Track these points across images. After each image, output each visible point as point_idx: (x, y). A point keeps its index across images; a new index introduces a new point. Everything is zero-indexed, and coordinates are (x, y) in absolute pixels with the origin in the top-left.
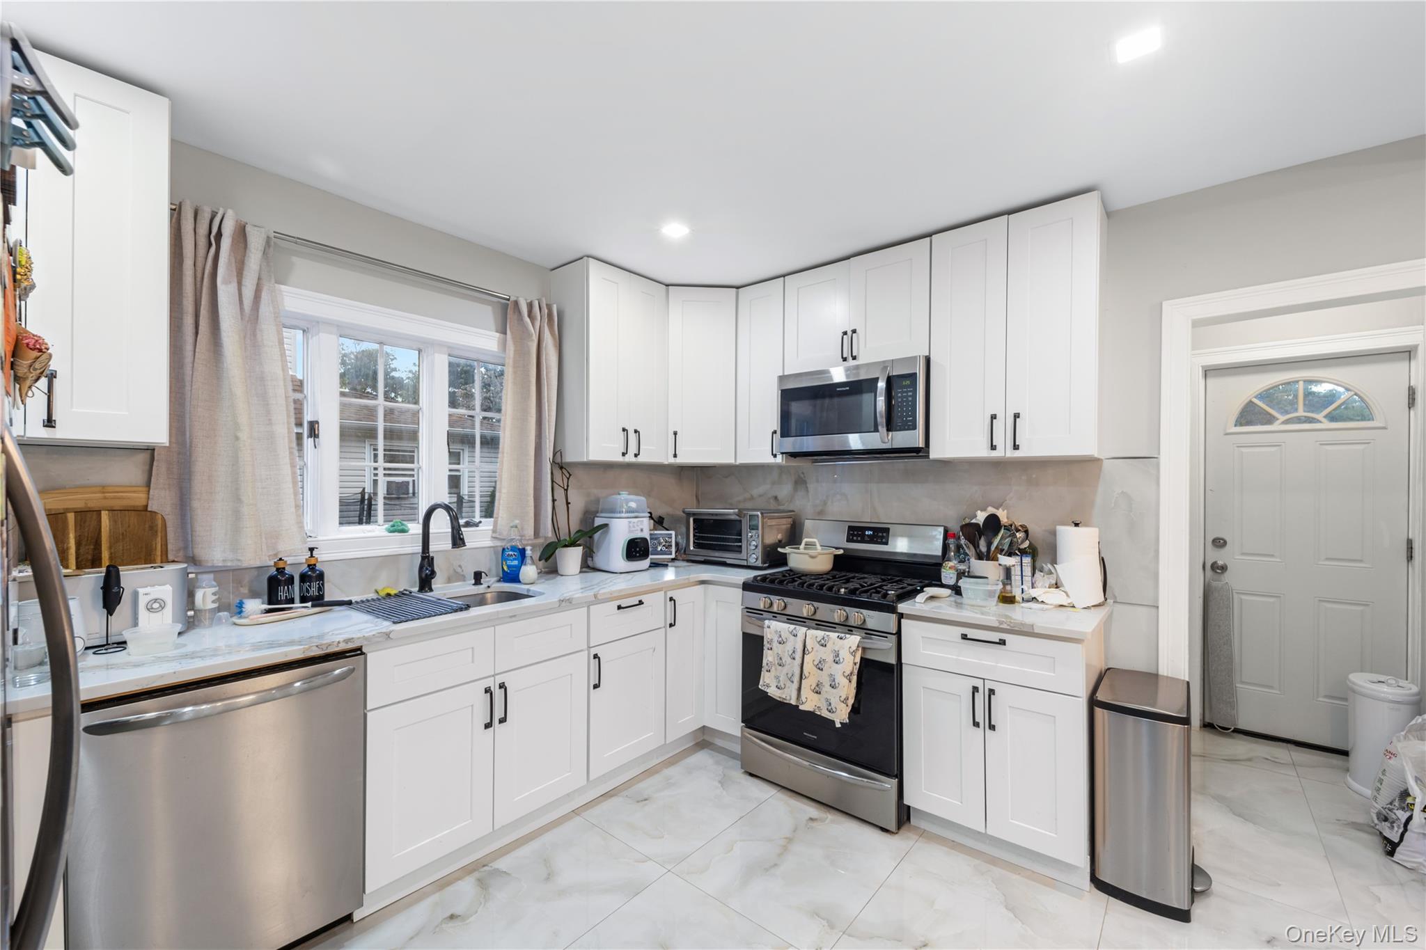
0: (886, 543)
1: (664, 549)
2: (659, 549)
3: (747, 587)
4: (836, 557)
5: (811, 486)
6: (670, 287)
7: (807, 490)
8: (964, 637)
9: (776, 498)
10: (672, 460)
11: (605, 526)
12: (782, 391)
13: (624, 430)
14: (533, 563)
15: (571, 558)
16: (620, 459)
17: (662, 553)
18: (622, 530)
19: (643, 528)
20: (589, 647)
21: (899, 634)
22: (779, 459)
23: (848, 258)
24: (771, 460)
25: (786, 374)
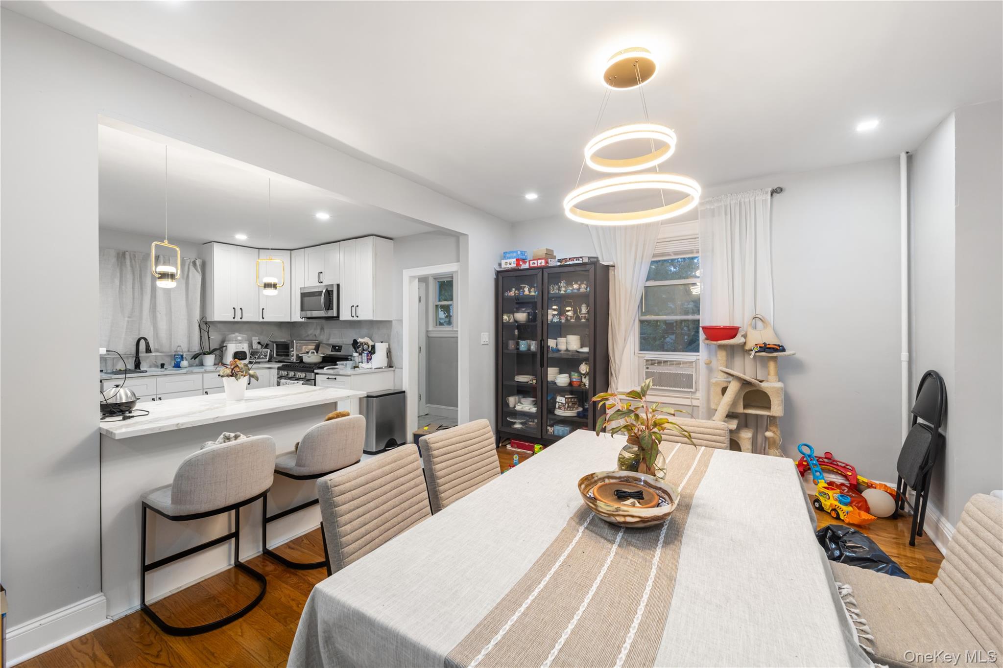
0: (340, 352)
1: (264, 357)
2: (261, 357)
3: (279, 368)
4: (323, 357)
5: (325, 330)
6: (261, 250)
7: (324, 331)
8: (328, 378)
9: (315, 335)
10: (261, 320)
11: (226, 346)
12: (301, 293)
13: (234, 308)
14: (186, 360)
15: (210, 360)
16: (233, 320)
17: (262, 358)
18: (232, 348)
19: (245, 347)
20: (203, 389)
21: (315, 380)
22: (303, 320)
23: (320, 245)
24: (301, 320)
25: (306, 286)
